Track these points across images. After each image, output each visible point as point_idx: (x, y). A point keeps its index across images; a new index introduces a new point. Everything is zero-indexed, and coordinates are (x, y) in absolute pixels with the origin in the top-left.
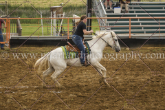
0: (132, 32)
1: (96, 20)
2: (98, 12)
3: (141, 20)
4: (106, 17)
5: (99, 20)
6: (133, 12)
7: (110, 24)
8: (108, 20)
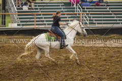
0: (37, 25)
1: (9, 15)
2: (10, 9)
3: (43, 15)
4: (17, 13)
5: (11, 15)
6: (37, 9)
7: (20, 18)
8: (18, 15)
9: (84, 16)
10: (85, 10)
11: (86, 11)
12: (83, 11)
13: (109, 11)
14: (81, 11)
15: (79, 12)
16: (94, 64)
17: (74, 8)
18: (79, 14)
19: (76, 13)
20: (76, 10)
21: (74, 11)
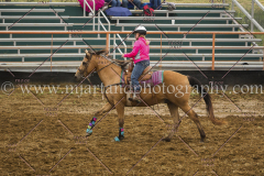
9: (115, 39)
10: (118, 24)
11: (120, 28)
12: (113, 28)
13: (176, 29)
14: (107, 27)
15: (101, 29)
16: (145, 159)
17: (90, 21)
18: (103, 35)
19: (94, 31)
20: (94, 24)
21: (91, 28)
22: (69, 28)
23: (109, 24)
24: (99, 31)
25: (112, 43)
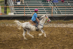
4: (14, 6)
5: (10, 8)
6: (26, 4)
7: (15, 10)
10: (55, 5)
13: (70, 6)
14: (52, 5)
18: (51, 7)
19: (49, 6)
20: (49, 5)
21: (48, 6)
22: (43, 6)
23: (53, 5)
24: (50, 6)
25: (54, 9)
